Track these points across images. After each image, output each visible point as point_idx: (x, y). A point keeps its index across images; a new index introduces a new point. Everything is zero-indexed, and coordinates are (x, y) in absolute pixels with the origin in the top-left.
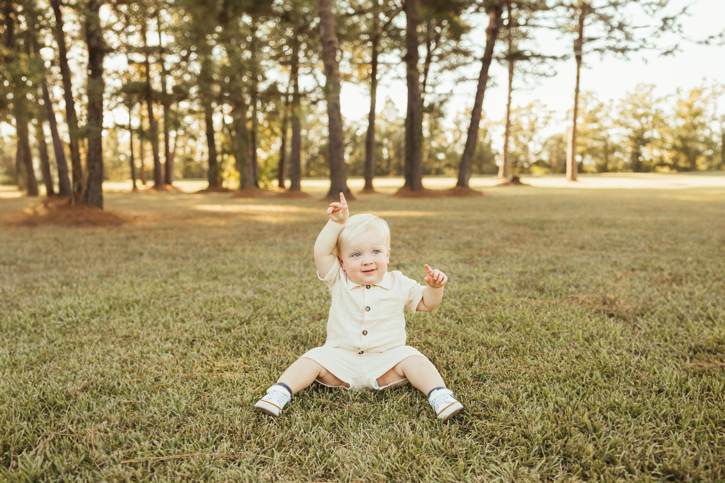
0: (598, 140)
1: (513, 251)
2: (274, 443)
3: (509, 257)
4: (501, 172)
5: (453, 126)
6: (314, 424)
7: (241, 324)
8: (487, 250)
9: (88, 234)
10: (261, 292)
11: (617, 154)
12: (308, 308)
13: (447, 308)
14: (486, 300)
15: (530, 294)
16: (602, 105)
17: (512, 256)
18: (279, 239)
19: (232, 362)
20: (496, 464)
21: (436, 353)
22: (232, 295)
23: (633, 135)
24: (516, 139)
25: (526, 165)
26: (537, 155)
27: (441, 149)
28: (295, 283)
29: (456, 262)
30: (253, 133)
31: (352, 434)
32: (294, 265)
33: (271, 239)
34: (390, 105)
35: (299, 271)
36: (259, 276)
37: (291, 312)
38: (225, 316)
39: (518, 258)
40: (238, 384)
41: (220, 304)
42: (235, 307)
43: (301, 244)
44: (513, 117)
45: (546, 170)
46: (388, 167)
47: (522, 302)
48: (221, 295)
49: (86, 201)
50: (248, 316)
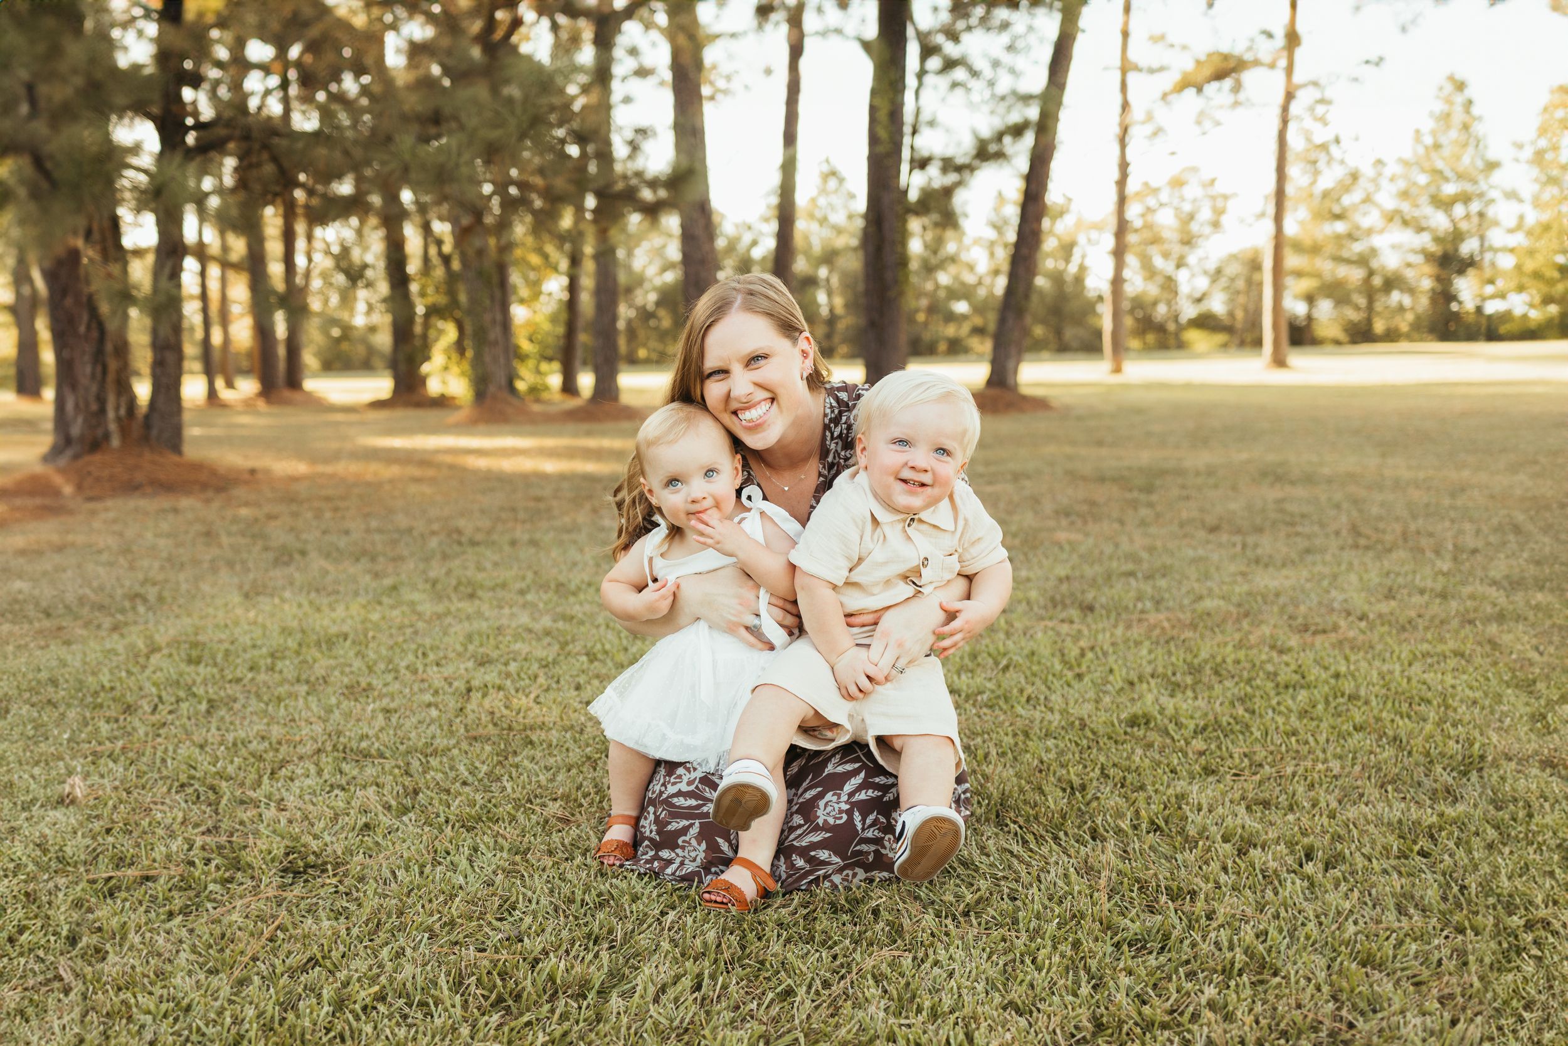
0: (1348, 261)
9: (164, 511)
10: (567, 618)
11: (1396, 296)
15: (1065, 614)
16: (1355, 176)
17: (1061, 548)
22: (513, 624)
23: (1433, 248)
24: (1146, 262)
25: (1171, 327)
26: (1199, 300)
27: (961, 291)
30: (502, 270)
33: (567, 519)
34: (832, 183)
39: (1072, 550)
41: (496, 638)
42: (524, 642)
44: (1133, 212)
49: (145, 439)
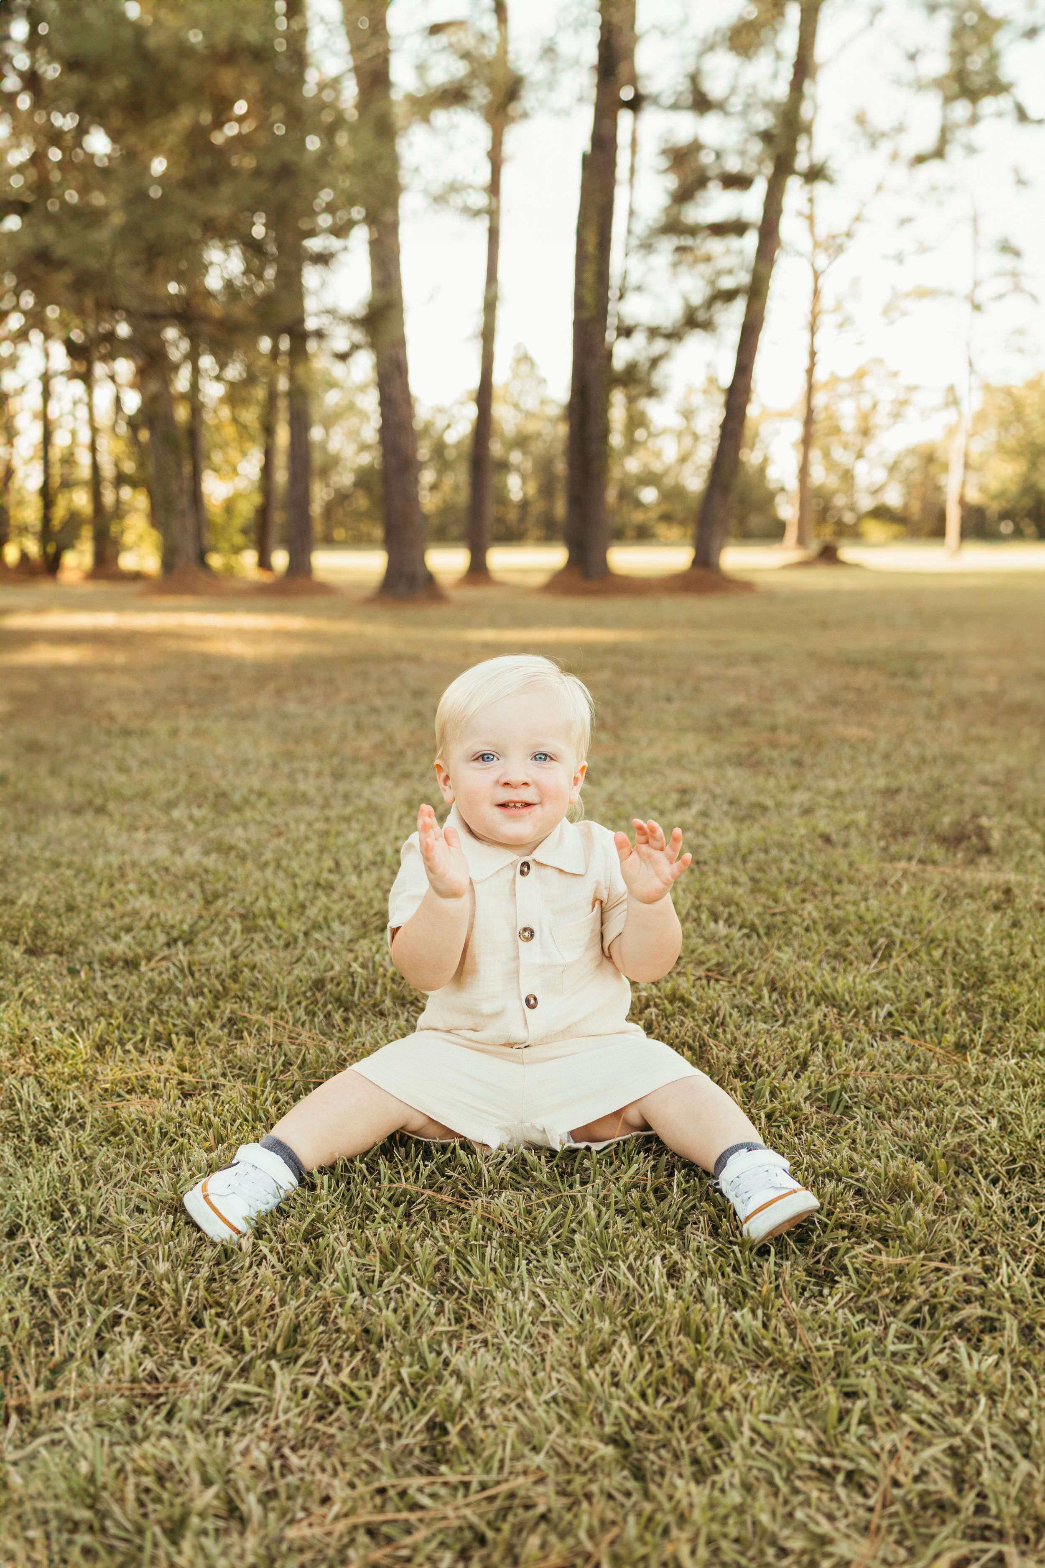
1: (853, 732)
2: (272, 1336)
3: (846, 751)
4: (791, 534)
5: (676, 422)
6: (388, 1267)
7: (168, 945)
8: (789, 729)
10: (223, 849)
12: (352, 897)
13: (716, 893)
14: (811, 867)
15: (920, 852)
17: (852, 746)
18: (264, 701)
19: (146, 1065)
20: (926, 1389)
21: (706, 1028)
22: (144, 861)
24: (827, 455)
25: (849, 518)
26: (875, 492)
27: (649, 479)
28: (310, 824)
29: (718, 763)
31: (500, 1296)
32: (305, 772)
33: (244, 703)
34: (525, 367)
35: (319, 789)
36: (215, 806)
37: (303, 906)
38: (127, 920)
39: (870, 750)
40: (164, 1135)
41: (112, 885)
42: (152, 894)
43: (320, 716)
44: (820, 400)
45: (895, 528)
46: (523, 518)
47: (905, 874)
48: (115, 860)
50: (189, 920)
